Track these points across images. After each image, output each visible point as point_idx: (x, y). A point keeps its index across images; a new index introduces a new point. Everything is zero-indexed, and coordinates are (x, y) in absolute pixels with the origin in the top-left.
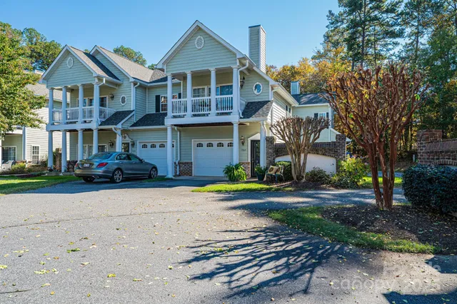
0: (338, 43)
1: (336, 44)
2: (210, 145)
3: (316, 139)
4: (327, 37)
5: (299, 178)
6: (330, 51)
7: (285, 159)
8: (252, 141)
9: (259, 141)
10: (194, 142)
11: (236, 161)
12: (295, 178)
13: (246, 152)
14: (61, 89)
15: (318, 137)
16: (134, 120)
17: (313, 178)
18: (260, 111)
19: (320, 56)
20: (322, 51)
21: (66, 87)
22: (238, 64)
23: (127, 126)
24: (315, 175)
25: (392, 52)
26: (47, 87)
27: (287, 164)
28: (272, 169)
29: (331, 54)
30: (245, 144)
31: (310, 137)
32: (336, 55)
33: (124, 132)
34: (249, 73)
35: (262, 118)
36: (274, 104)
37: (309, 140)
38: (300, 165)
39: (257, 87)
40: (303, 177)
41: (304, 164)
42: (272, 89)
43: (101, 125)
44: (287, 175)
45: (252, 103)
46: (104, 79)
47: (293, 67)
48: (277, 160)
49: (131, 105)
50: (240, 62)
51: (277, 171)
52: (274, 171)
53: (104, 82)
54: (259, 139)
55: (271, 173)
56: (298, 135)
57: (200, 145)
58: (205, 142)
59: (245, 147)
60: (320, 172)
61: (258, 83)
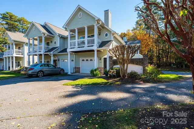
0: (141, 24)
1: (140, 25)
2: (87, 60)
3: (133, 56)
4: (137, 23)
5: (124, 76)
6: (138, 27)
7: (117, 67)
8: (104, 58)
9: (106, 58)
10: (81, 59)
11: (96, 67)
12: (122, 76)
13: (101, 63)
14: (32, 39)
15: (134, 55)
16: (59, 51)
17: (131, 76)
18: (107, 45)
19: (134, 29)
20: (135, 27)
21: (33, 38)
22: (96, 23)
23: (56, 53)
24: (132, 74)
25: (162, 26)
26: (27, 38)
27: (118, 69)
28: (111, 71)
29: (139, 29)
30: (101, 60)
31: (130, 55)
32: (140, 29)
33: (54, 55)
34: (102, 28)
35: (107, 47)
36: (113, 42)
37: (129, 57)
38: (124, 69)
39: (106, 35)
40: (126, 76)
41: (127, 69)
42: (113, 35)
43: (45, 52)
44: (118, 75)
45: (104, 42)
46: (46, 34)
47: (125, 33)
48: (114, 67)
49: (58, 45)
50: (97, 22)
51: (113, 72)
52: (111, 72)
53: (46, 35)
54: (106, 57)
55: (110, 73)
56: (123, 54)
57: (83, 60)
58: (85, 59)
59: (101, 61)
60: (135, 73)
61: (106, 33)
